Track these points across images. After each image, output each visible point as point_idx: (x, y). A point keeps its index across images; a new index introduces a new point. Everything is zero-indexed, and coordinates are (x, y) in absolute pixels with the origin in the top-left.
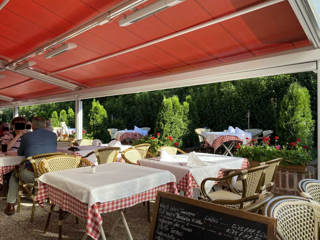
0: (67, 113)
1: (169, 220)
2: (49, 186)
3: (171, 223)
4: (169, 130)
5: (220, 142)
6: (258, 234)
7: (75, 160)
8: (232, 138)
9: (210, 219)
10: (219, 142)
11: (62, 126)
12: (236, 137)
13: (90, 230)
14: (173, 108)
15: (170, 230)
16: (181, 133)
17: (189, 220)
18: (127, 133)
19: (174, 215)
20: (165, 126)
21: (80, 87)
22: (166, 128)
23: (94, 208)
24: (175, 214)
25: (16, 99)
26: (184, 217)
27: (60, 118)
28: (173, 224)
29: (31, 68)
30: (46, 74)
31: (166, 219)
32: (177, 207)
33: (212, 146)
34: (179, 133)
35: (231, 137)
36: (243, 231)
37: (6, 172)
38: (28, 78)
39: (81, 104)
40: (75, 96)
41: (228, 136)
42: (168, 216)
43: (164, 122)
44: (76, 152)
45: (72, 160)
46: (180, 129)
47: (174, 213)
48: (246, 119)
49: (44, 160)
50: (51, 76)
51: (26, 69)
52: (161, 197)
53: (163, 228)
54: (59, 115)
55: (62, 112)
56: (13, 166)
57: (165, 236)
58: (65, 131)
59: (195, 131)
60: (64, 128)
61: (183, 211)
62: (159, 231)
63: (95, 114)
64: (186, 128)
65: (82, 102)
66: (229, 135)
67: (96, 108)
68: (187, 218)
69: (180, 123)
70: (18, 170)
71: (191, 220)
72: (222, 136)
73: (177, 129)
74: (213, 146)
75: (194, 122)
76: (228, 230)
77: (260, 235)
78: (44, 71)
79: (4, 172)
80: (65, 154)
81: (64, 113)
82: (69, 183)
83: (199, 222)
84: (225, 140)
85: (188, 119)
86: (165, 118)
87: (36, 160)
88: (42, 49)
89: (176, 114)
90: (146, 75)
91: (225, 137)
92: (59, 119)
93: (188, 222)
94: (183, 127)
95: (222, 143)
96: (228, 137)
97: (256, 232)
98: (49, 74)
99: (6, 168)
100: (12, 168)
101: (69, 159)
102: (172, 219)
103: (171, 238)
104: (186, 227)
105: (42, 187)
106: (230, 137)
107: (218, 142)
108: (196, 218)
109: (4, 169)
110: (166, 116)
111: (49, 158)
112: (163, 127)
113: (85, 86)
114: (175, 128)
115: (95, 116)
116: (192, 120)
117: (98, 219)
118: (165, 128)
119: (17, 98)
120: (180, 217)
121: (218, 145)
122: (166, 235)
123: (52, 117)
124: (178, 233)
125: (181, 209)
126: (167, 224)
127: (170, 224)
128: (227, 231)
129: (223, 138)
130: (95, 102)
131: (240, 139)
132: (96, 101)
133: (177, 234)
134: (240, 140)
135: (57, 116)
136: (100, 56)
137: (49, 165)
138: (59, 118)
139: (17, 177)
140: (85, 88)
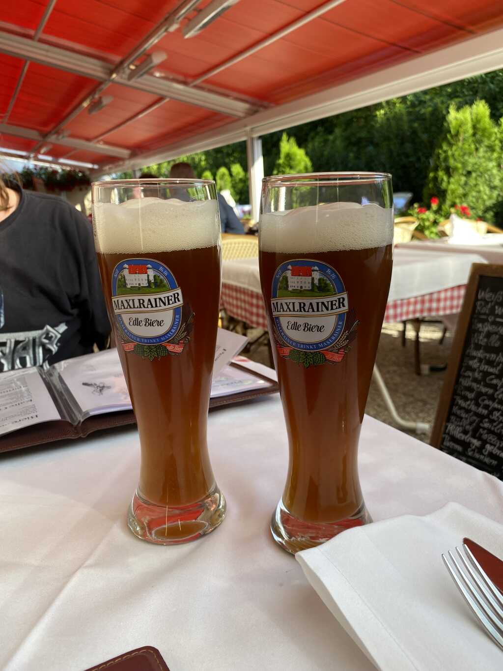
0: (231, 175)
4: (461, 191)
14: (474, 135)
16: (490, 199)
21: (255, 109)
30: (185, 83)
31: (494, 323)
34: (485, 197)
38: (156, 97)
39: (258, 146)
40: (247, 128)
43: (449, 171)
46: (487, 189)
50: (196, 87)
51: (146, 76)
52: (481, 276)
53: (486, 342)
55: (221, 173)
57: (489, 358)
62: (474, 349)
65: (260, 141)
67: (288, 156)
69: (489, 173)
73: (482, 189)
78: (181, 78)
81: (223, 175)
86: (451, 162)
88: (175, 15)
89: (481, 150)
90: (408, 52)
94: (495, 183)
98: (193, 81)
110: (453, 155)
112: (444, 184)
114: (476, 185)
118: (449, 187)
122: (493, 355)
126: (495, 333)
130: (286, 142)
136: (301, 13)
140: (266, 108)
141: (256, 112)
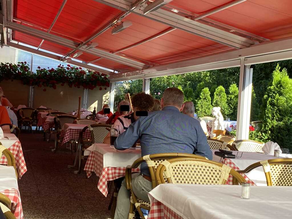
0: (227, 93)
2: (165, 206)
7: (220, 171)
11: (215, 114)
21: (251, 42)
25: (148, 66)
27: (214, 101)
29: (176, 11)
30: (192, 18)
37: (113, 178)
39: (250, 73)
40: (240, 58)
44: (228, 160)
45: (214, 171)
49: (166, 163)
50: (201, 21)
54: (212, 95)
55: (219, 90)
56: (124, 170)
58: (217, 124)
60: (217, 119)
63: (278, 94)
65: (252, 69)
67: (280, 83)
70: (130, 178)
78: (189, 13)
79: (111, 176)
80: (205, 159)
81: (221, 91)
82: (195, 207)
87: (156, 162)
92: (212, 103)
98: (198, 17)
99: (113, 171)
100: (122, 172)
101: (210, 167)
105: (155, 208)
109: (110, 172)
111: (175, 161)
113: (261, 38)
115: (277, 100)
119: (150, 63)
123: (200, 99)
130: (278, 71)
132: (281, 70)
135: (209, 97)
137: (174, 172)
138: (212, 101)
139: (128, 188)
140: (261, 42)
141: (252, 45)
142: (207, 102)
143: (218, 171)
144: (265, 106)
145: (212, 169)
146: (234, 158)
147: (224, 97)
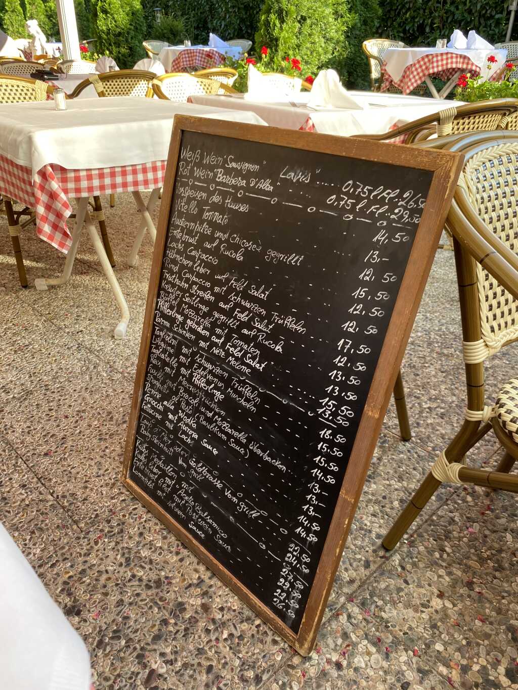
1: (201, 189)
3: (204, 195)
4: (294, 41)
5: (421, 74)
6: (403, 199)
8: (454, 60)
9: (293, 174)
10: (418, 74)
11: (32, 32)
12: (465, 57)
13: (47, 228)
15: (201, 212)
16: (325, 53)
17: (245, 181)
18: (188, 52)
19: (211, 174)
20: (284, 26)
22: (286, 33)
23: (49, 179)
24: (214, 172)
26: (233, 178)
28: (208, 197)
31: (194, 187)
32: (219, 154)
33: (399, 85)
34: (321, 50)
35: (452, 58)
36: (368, 197)
41: (445, 57)
42: (199, 180)
45: (26, 91)
46: (323, 40)
47: (211, 168)
48: (505, 13)
52: (183, 131)
53: (187, 210)
57: (190, 227)
58: (42, 46)
59: (361, 46)
60: (37, 40)
61: (232, 160)
62: (178, 217)
64: (342, 38)
66: (447, 53)
68: (240, 178)
69: (325, 21)
71: (248, 183)
72: (427, 56)
73: (317, 40)
74: (402, 85)
75: (364, 21)
76: (332, 197)
77: (407, 203)
83: (267, 186)
84: (433, 68)
85: (350, 10)
91: (435, 59)
92: (24, 16)
93: (242, 187)
94: (333, 34)
95: (424, 75)
96: (442, 60)
97: (400, 196)
101: (18, 86)
102: (206, 185)
103: (204, 230)
104: (236, 200)
106: (447, 59)
107: (415, 73)
108: (260, 176)
112: (277, 30)
116: (360, 15)
117: (60, 205)
118: (282, 35)
120: (225, 177)
121: (413, 80)
122: (192, 224)
124: (217, 217)
125: (227, 158)
126: (194, 199)
127: (201, 197)
128: (330, 201)
129: (429, 61)
131: (473, 64)
133: (216, 221)
134: (474, 68)
138: (24, 13)
142: (18, 15)
143: (31, 91)
144: (96, 15)
145: (22, 88)
146: (57, 79)
147: (40, 7)
